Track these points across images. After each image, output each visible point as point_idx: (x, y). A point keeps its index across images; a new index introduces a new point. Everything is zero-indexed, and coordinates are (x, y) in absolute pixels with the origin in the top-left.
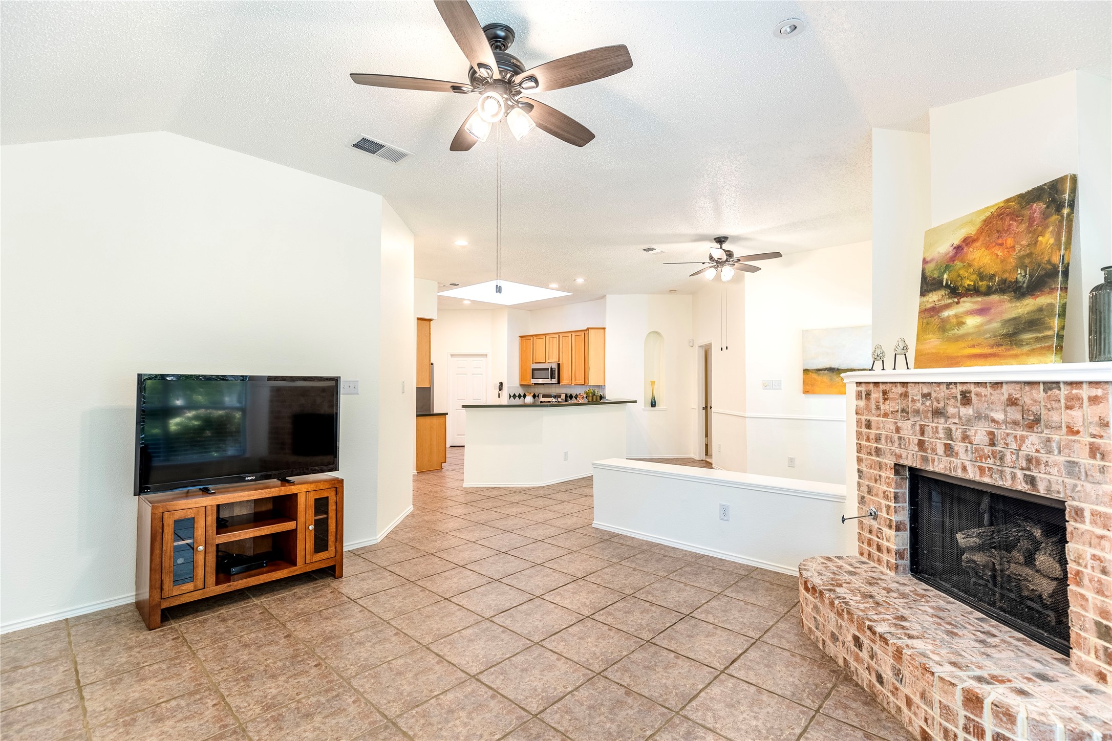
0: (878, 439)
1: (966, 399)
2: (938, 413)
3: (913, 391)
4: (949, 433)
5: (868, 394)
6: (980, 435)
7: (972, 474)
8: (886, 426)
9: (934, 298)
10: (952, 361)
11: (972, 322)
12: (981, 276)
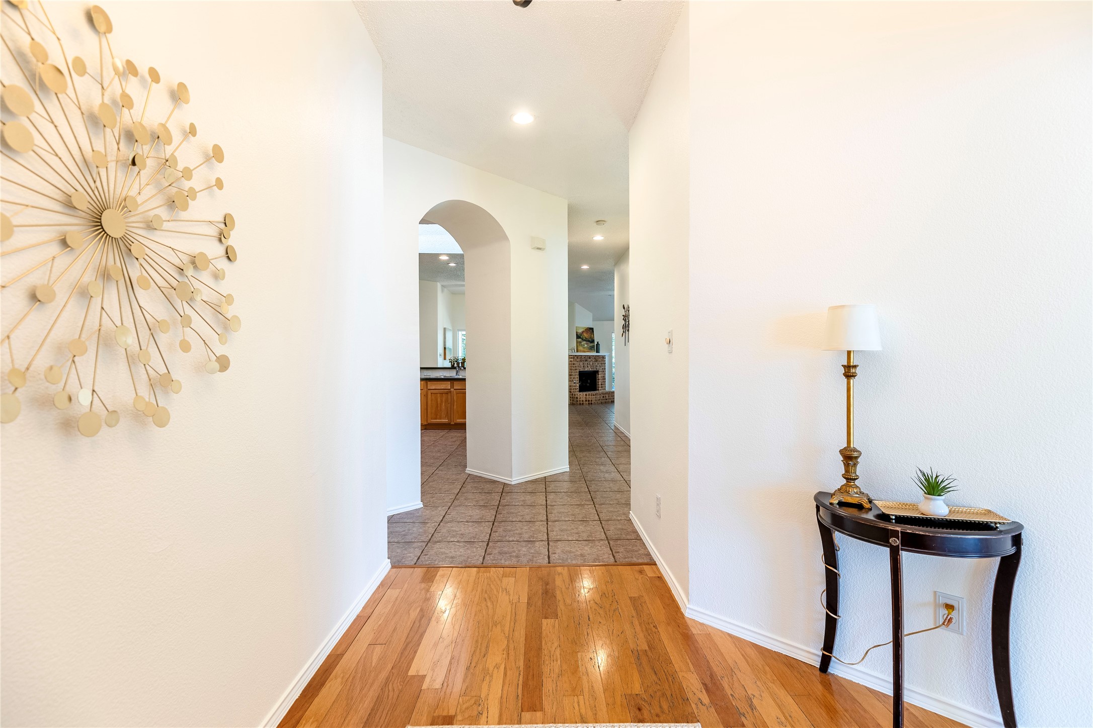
0: (576, 367)
1: (590, 358)
2: (586, 361)
3: (583, 357)
4: (588, 364)
5: (574, 358)
6: (591, 364)
7: (590, 370)
8: (577, 364)
9: (580, 340)
10: (584, 352)
11: (586, 345)
12: (586, 338)
